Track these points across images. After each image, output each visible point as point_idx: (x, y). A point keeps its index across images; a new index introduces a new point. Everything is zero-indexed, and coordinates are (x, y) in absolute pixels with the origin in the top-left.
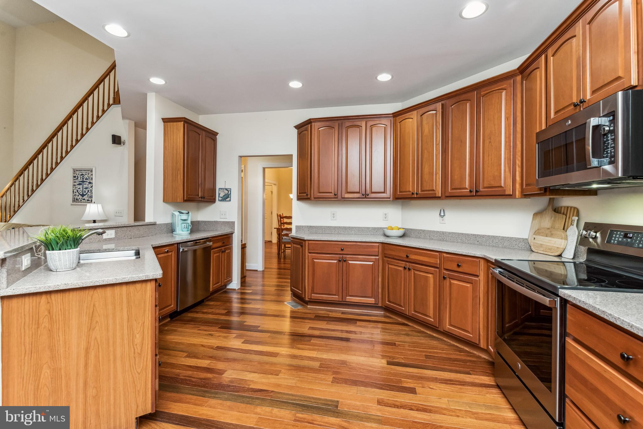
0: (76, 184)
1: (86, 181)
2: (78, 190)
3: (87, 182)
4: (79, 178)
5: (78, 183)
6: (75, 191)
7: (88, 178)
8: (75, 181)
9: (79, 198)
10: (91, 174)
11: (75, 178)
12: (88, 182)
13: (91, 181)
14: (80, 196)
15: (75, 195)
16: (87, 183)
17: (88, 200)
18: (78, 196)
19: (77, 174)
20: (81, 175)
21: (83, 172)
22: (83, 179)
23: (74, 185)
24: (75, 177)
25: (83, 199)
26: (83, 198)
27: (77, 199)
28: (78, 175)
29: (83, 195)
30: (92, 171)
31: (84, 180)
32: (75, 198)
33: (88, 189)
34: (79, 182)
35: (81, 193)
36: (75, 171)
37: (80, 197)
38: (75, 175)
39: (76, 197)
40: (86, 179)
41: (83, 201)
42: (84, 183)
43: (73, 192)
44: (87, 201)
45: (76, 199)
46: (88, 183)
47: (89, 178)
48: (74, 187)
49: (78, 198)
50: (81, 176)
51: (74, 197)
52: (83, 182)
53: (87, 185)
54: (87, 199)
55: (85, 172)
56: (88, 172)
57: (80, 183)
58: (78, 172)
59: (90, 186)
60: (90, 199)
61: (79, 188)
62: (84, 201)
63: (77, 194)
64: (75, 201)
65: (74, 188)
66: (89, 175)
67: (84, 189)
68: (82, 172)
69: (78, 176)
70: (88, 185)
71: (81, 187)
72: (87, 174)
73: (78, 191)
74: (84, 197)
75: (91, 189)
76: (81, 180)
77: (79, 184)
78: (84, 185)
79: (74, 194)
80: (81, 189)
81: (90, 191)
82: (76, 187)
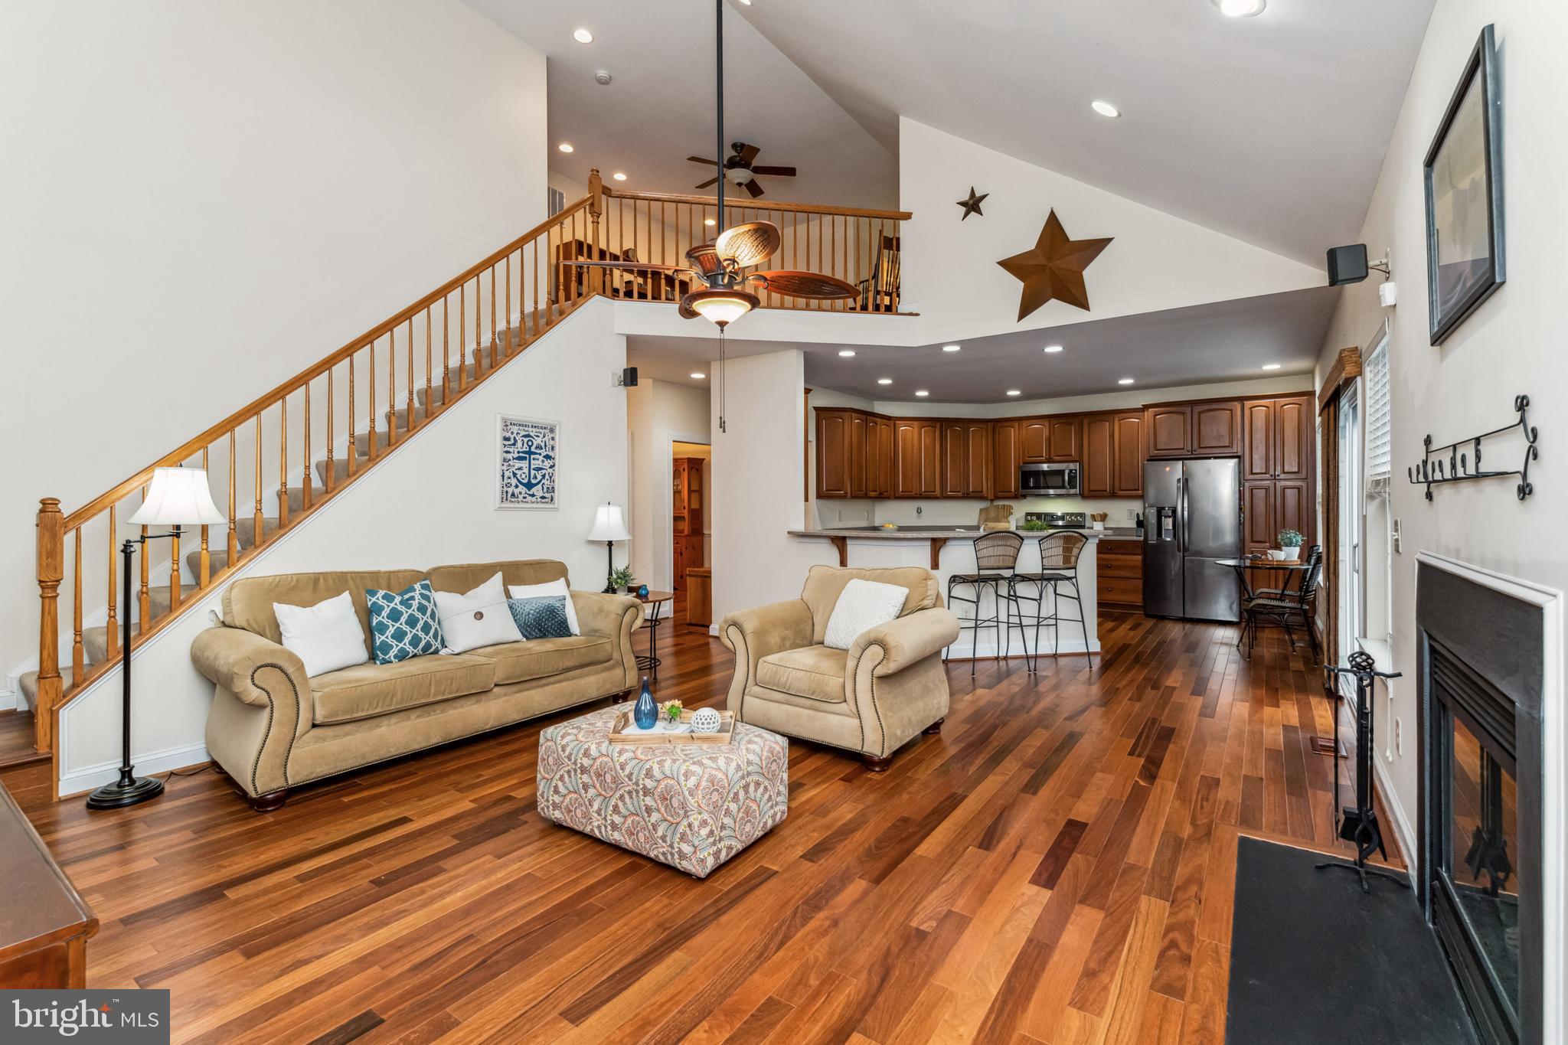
0: (509, 456)
1: (538, 451)
2: (517, 472)
3: (540, 454)
4: (519, 444)
5: (516, 455)
6: (507, 474)
7: (543, 445)
8: (506, 449)
9: (520, 493)
10: (551, 436)
11: (507, 443)
12: (543, 455)
13: (550, 454)
14: (521, 486)
15: (509, 485)
16: (541, 458)
17: (543, 497)
18: (517, 487)
19: (512, 433)
20: (525, 436)
21: (530, 429)
22: (530, 447)
23: (505, 460)
24: (506, 439)
25: (530, 495)
26: (531, 493)
27: (513, 495)
28: (515, 435)
29: (529, 486)
30: (552, 430)
31: (533, 449)
32: (507, 492)
33: (544, 472)
34: (518, 452)
35: (525, 481)
36: (507, 424)
37: (521, 488)
38: (508, 435)
39: (510, 490)
40: (536, 448)
41: (529, 498)
42: (532, 456)
43: (503, 476)
44: (539, 500)
45: (509, 495)
46: (544, 457)
47: (546, 446)
48: (506, 464)
49: (517, 491)
50: (526, 440)
51: (505, 489)
52: (530, 453)
53: (540, 462)
54: (541, 494)
55: (534, 430)
56: (542, 431)
57: (521, 455)
58: (515, 429)
59: (547, 463)
60: (546, 495)
61: (520, 469)
62: (534, 499)
63: (514, 481)
64: (509, 498)
65: (505, 468)
66: (546, 438)
67: (533, 472)
68: (526, 429)
69: (515, 438)
70: (543, 461)
71: (524, 464)
72: (541, 436)
73: (515, 475)
74: (534, 490)
75: (551, 471)
76: (524, 449)
77: (519, 458)
78: (532, 462)
79: (506, 481)
80: (526, 471)
81: (547, 477)
82: (509, 465)
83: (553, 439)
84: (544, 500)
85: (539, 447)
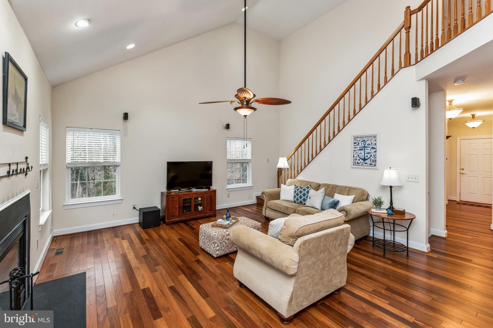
0: (356, 149)
1: (368, 146)
2: (359, 155)
3: (369, 147)
4: (360, 144)
5: (359, 148)
6: (355, 156)
7: (370, 143)
8: (355, 147)
9: (361, 162)
10: (374, 139)
11: (355, 144)
12: (370, 147)
13: (374, 147)
14: (361, 160)
15: (356, 159)
16: (370, 149)
17: (371, 164)
18: (359, 160)
19: (357, 141)
20: (362, 141)
21: (365, 138)
22: (365, 145)
23: (354, 151)
24: (355, 143)
25: (365, 163)
26: (365, 162)
27: (358, 163)
28: (358, 141)
29: (364, 160)
30: (375, 137)
31: (366, 146)
32: (355, 162)
33: (371, 154)
34: (360, 147)
35: (363, 158)
36: (355, 138)
37: (362, 161)
38: (355, 142)
39: (357, 161)
40: (367, 145)
41: (364, 164)
42: (366, 148)
43: (354, 156)
44: (369, 165)
45: (356, 163)
46: (371, 148)
47: (372, 144)
48: (355, 152)
49: (359, 162)
50: (363, 142)
51: (355, 161)
52: (365, 147)
53: (369, 150)
54: (370, 163)
55: (366, 138)
56: (370, 138)
57: (361, 148)
58: (358, 139)
59: (373, 151)
60: (372, 163)
61: (361, 153)
62: (366, 165)
63: (358, 158)
64: (356, 164)
65: (354, 153)
66: (372, 141)
67: (366, 155)
68: (363, 138)
69: (358, 142)
70: (371, 150)
71: (362, 152)
72: (370, 140)
73: (358, 156)
74: (366, 161)
75: (374, 153)
76: (362, 146)
77: (360, 150)
78: (366, 150)
79: (355, 158)
80: (363, 154)
81: (373, 156)
82: (356, 152)
83: (375, 140)
84: (371, 165)
85: (369, 144)
